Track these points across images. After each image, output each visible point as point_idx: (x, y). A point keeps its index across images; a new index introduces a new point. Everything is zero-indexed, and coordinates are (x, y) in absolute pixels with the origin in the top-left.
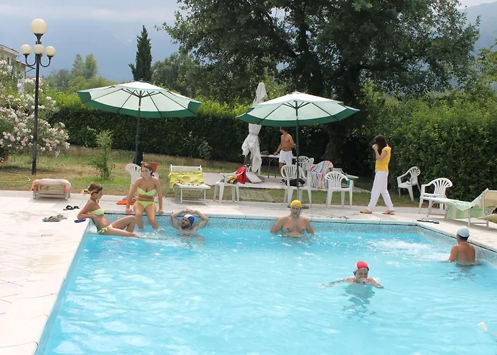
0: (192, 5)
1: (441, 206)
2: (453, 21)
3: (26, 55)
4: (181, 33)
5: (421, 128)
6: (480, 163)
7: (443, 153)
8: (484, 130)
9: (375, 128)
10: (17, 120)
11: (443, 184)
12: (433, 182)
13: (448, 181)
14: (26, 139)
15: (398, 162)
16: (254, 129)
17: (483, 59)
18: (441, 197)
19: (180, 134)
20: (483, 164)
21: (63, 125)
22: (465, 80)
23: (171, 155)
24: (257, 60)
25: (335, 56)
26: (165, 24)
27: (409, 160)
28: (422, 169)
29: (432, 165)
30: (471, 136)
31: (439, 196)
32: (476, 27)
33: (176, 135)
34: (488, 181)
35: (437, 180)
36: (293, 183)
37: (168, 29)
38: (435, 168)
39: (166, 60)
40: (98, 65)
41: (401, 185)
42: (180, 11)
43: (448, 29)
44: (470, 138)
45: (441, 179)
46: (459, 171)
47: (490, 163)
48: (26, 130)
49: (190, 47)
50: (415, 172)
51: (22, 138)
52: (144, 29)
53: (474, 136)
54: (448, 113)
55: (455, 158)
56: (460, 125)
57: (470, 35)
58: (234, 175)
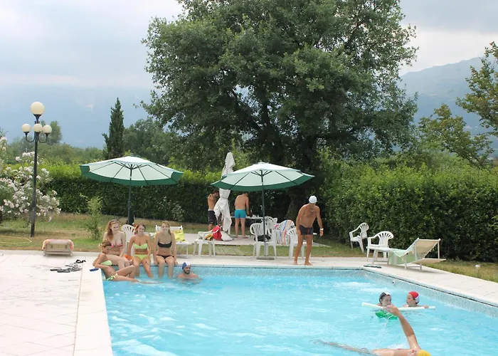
0: (166, 84)
1: (385, 254)
2: (395, 96)
3: (26, 133)
4: (156, 109)
5: (368, 190)
6: (418, 218)
7: (387, 211)
8: (419, 190)
9: (330, 190)
10: (16, 189)
11: (386, 236)
12: (378, 235)
13: (390, 233)
14: (24, 206)
15: (350, 219)
16: (224, 193)
17: (423, 127)
18: (384, 246)
19: (155, 199)
20: (420, 219)
21: (55, 192)
22: (408, 146)
23: (147, 218)
24: (225, 133)
25: (294, 127)
26: (142, 102)
27: (359, 217)
28: (370, 224)
29: (378, 221)
30: (409, 195)
31: (383, 246)
32: (415, 101)
33: (151, 199)
34: (425, 233)
35: (381, 233)
36: (261, 239)
37: (145, 106)
38: (381, 223)
39: (132, 126)
40: (62, 131)
41: (353, 239)
42: (156, 90)
43: (390, 102)
44: (408, 198)
45: (384, 232)
46: (401, 225)
47: (426, 217)
48: (24, 198)
49: (164, 122)
50: (364, 227)
51: (20, 205)
52: (118, 101)
53: (411, 195)
54: (390, 176)
55: (396, 215)
56: (400, 187)
57: (410, 108)
58: (210, 233)
